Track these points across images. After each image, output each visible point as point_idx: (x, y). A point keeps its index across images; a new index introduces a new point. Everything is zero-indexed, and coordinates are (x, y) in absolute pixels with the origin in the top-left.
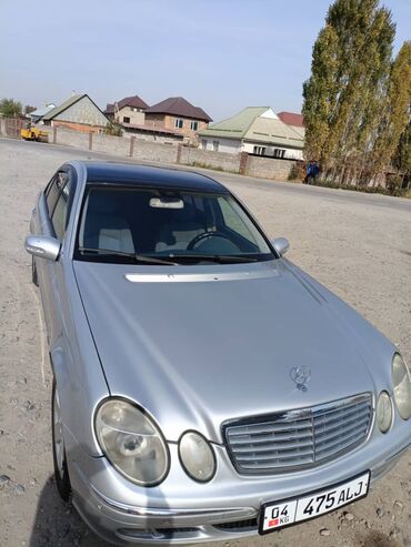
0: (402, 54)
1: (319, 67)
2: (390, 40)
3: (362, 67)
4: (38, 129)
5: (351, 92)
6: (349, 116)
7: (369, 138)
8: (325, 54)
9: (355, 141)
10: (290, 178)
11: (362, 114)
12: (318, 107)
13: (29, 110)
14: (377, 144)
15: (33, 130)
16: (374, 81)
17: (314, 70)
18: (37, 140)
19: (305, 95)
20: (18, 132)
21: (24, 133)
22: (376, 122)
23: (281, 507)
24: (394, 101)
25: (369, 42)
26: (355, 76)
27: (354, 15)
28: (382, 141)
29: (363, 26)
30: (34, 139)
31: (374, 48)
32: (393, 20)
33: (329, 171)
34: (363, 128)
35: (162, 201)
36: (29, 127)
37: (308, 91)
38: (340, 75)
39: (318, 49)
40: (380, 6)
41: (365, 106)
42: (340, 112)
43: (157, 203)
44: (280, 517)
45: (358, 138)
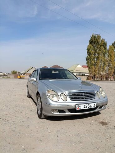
0: (110, 48)
1: (89, 53)
2: (106, 45)
3: (100, 52)
4: (22, 76)
5: (99, 58)
6: (100, 63)
7: (106, 68)
8: (90, 50)
9: (103, 69)
10: (87, 80)
11: (103, 62)
12: (91, 62)
13: (19, 73)
14: (109, 69)
15: (20, 76)
16: (104, 54)
17: (88, 54)
18: (22, 78)
19: (87, 60)
20: (17, 77)
21: (19, 77)
22: (107, 64)
23: (79, 105)
24: (111, 59)
25: (101, 46)
26: (99, 54)
27: (96, 41)
28: (110, 69)
29: (98, 43)
30: (21, 78)
31: (102, 47)
32: (106, 41)
33: (97, 78)
34: (104, 66)
35: (54, 71)
36: (20, 75)
37: (87, 59)
38: (95, 54)
39: (88, 49)
40: (102, 39)
41: (103, 61)
42: (97, 63)
43: (53, 72)
44: (79, 107)
45: (103, 68)
